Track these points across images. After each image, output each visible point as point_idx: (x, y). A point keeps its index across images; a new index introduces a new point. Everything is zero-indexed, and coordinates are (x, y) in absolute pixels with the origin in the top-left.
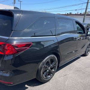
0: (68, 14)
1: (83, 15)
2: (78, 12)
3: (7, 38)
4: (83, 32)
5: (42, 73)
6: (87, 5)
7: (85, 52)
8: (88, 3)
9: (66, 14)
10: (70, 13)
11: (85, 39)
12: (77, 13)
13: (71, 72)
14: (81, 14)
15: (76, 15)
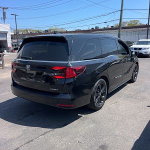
0: (92, 28)
1: (116, 29)
2: (108, 25)
3: (67, 62)
4: (126, 53)
5: (95, 98)
6: (121, 13)
7: (132, 77)
8: (121, 11)
9: (90, 29)
10: (96, 27)
11: (131, 61)
12: (106, 27)
13: (122, 99)
14: (112, 28)
15: (105, 29)
